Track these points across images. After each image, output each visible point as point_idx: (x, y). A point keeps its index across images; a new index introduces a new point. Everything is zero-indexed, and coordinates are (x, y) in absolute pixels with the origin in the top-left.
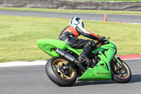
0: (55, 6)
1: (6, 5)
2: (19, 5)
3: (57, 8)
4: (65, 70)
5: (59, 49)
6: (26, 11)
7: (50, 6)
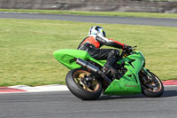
0: (161, 9)
1: (90, 8)
2: (108, 8)
3: (163, 12)
4: (87, 82)
5: (80, 59)
6: (116, 17)
7: (153, 8)
